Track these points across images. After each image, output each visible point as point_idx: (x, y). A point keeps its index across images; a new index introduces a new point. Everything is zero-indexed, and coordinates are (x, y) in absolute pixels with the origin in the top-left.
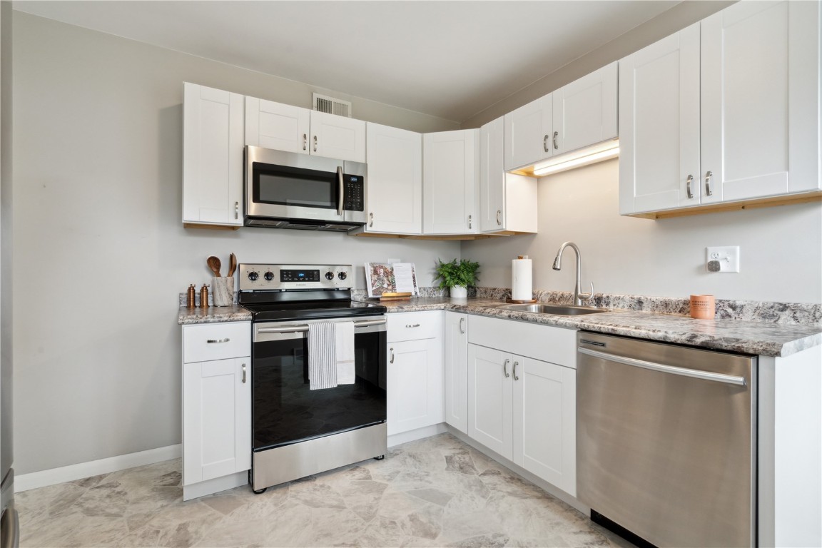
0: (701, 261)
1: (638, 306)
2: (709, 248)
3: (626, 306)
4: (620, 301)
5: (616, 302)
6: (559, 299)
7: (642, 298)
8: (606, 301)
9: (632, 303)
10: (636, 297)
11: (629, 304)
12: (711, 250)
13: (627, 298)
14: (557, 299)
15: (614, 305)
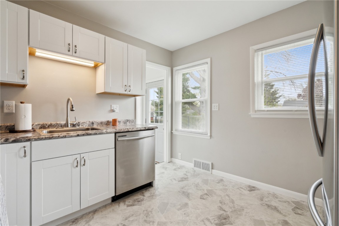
0: (110, 109)
1: (92, 125)
2: (112, 105)
3: (87, 125)
4: (85, 124)
5: (83, 124)
6: (48, 126)
7: (94, 122)
8: (78, 124)
9: (90, 124)
10: (91, 121)
11: (88, 124)
12: (113, 106)
13: (88, 122)
14: (47, 127)
15: (82, 126)
